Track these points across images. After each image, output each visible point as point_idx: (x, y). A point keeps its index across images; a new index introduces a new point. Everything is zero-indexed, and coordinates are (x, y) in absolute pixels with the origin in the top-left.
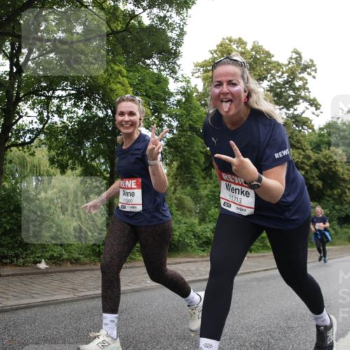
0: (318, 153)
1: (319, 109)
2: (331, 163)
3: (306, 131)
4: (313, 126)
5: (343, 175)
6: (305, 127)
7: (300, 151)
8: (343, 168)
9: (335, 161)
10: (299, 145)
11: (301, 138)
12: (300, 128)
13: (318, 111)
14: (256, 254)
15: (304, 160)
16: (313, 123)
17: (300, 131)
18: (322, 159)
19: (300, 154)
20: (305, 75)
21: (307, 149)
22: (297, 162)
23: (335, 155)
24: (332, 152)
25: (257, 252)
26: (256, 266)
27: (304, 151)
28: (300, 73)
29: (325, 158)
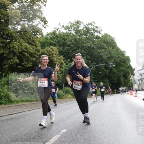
0: (44, 49)
1: (47, 24)
2: (50, 54)
3: (38, 36)
4: (42, 33)
5: (56, 62)
6: (38, 34)
7: (34, 47)
8: (56, 58)
9: (53, 54)
10: (34, 43)
11: (35, 39)
12: (35, 34)
13: (46, 25)
14: (5, 106)
15: (36, 52)
16: (42, 31)
17: (35, 35)
18: (46, 52)
19: (34, 48)
20: (40, 3)
21: (38, 46)
22: (32, 52)
23: (53, 50)
24: (51, 49)
25: (5, 105)
26: (3, 113)
27: (36, 47)
28: (37, 1)
29: (48, 52)
